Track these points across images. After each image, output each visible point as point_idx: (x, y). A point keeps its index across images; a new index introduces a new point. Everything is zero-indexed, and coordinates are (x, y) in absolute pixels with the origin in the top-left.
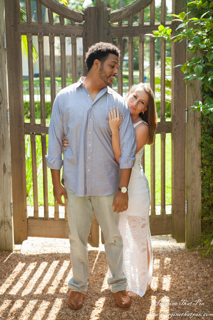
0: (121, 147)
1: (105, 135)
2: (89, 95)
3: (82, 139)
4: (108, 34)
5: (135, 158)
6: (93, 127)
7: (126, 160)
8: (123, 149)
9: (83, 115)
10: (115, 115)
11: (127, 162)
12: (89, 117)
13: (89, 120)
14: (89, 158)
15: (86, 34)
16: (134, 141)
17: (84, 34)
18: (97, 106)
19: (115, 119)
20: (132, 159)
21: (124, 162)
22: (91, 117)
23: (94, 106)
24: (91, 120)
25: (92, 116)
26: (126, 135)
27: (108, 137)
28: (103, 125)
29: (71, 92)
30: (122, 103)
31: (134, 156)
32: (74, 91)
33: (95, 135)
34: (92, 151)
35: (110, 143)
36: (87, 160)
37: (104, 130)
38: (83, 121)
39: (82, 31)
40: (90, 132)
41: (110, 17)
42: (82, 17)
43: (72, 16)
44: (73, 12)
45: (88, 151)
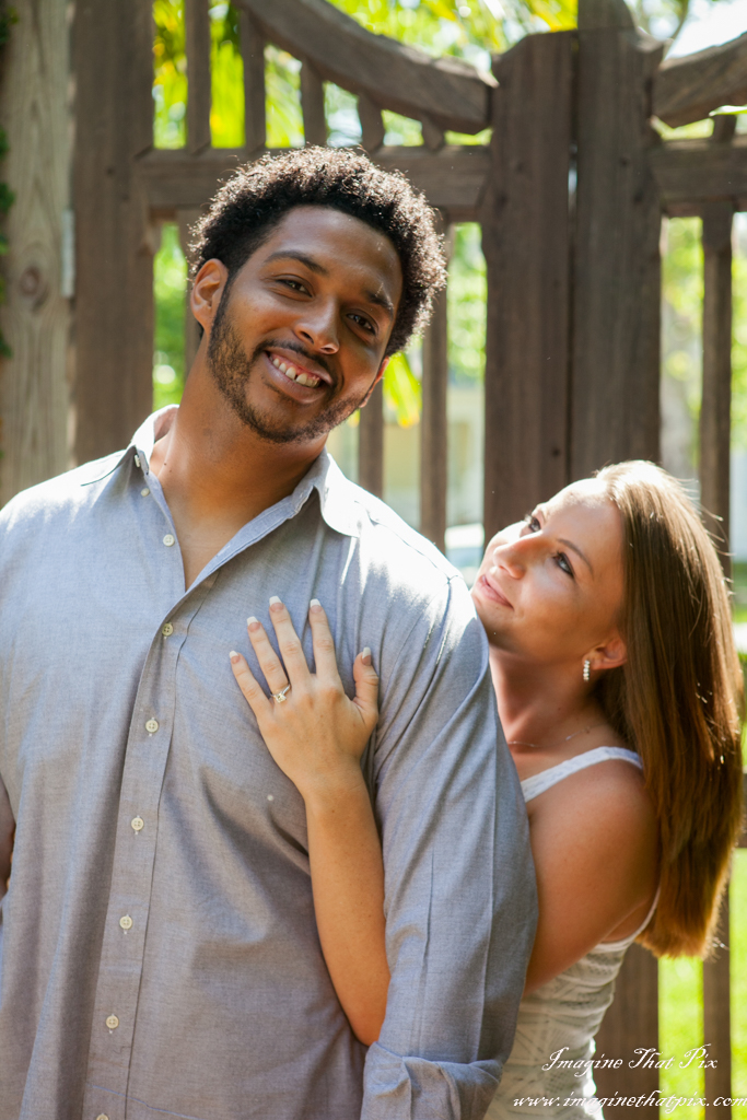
6: (170, 784)
9: (98, 684)
10: (295, 661)
12: (141, 699)
13: (134, 725)
14: (112, 1022)
15: (502, 200)
17: (490, 199)
18: (215, 626)
22: (154, 703)
23: (184, 622)
24: (151, 725)
25: (166, 701)
26: (424, 871)
28: (238, 776)
30: (423, 605)
33: (174, 847)
34: (138, 970)
36: (97, 1043)
37: (247, 811)
38: (93, 734)
39: (479, 181)
40: (138, 823)
41: (658, 90)
42: (479, 99)
43: (424, 98)
44: (429, 73)
45: (111, 968)
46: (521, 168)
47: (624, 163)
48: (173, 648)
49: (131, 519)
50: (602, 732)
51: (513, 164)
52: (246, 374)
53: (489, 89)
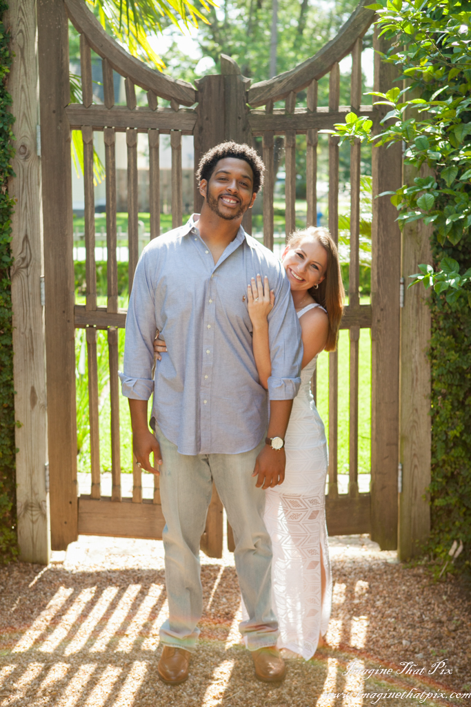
0: (272, 357)
1: (239, 331)
2: (207, 252)
3: (192, 340)
4: (244, 130)
5: (300, 379)
6: (216, 316)
7: (282, 382)
8: (276, 360)
9: (195, 291)
10: (260, 292)
11: (284, 386)
12: (208, 294)
13: (206, 301)
14: (206, 377)
15: (201, 129)
16: (297, 344)
17: (197, 128)
18: (225, 274)
19: (260, 300)
20: (294, 380)
21: (279, 386)
22: (211, 295)
23: (217, 273)
24: (210, 301)
25: (214, 294)
26: (282, 333)
27: (244, 335)
28: (235, 312)
29: (172, 245)
30: (275, 268)
31: (298, 375)
32: (178, 243)
33: (219, 332)
34: (212, 363)
35: (248, 348)
36: (203, 383)
37: (238, 321)
38: (196, 303)
39: (193, 122)
40: (209, 326)
41: (250, 95)
42: (193, 95)
43: (173, 93)
44: (174, 85)
45: (206, 364)
46: (207, 119)
47: (239, 118)
48: (215, 280)
49: (194, 246)
50: (310, 299)
51: (205, 117)
52: (217, 204)
53: (195, 91)
